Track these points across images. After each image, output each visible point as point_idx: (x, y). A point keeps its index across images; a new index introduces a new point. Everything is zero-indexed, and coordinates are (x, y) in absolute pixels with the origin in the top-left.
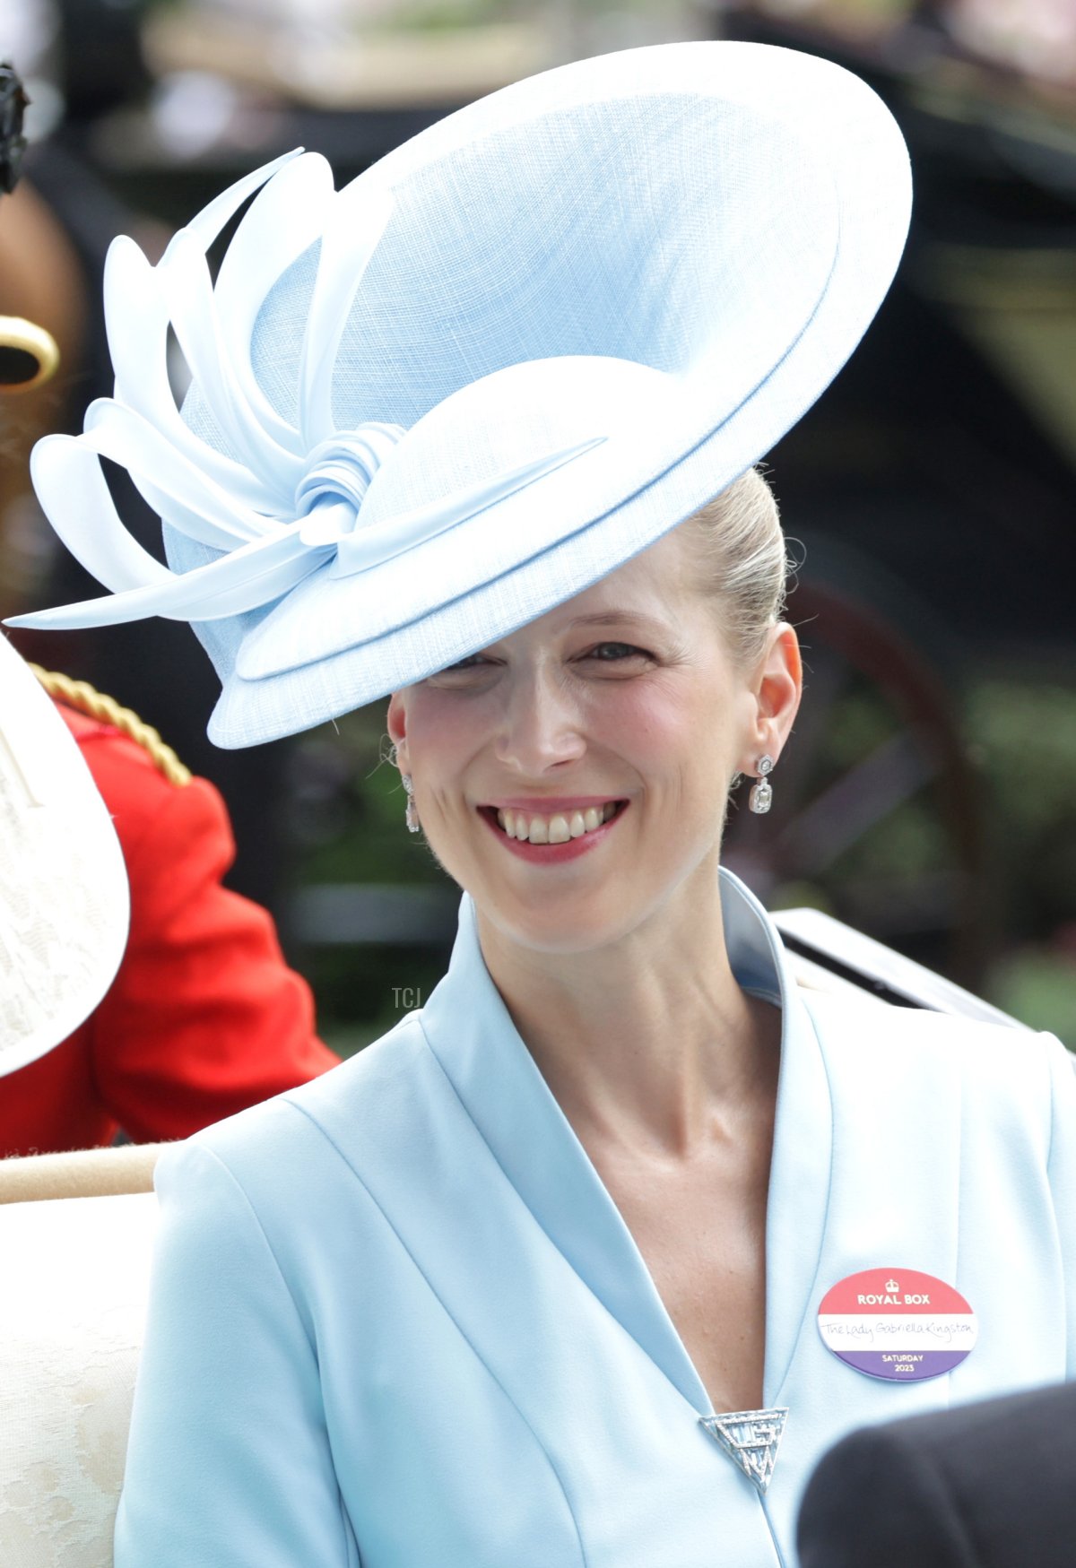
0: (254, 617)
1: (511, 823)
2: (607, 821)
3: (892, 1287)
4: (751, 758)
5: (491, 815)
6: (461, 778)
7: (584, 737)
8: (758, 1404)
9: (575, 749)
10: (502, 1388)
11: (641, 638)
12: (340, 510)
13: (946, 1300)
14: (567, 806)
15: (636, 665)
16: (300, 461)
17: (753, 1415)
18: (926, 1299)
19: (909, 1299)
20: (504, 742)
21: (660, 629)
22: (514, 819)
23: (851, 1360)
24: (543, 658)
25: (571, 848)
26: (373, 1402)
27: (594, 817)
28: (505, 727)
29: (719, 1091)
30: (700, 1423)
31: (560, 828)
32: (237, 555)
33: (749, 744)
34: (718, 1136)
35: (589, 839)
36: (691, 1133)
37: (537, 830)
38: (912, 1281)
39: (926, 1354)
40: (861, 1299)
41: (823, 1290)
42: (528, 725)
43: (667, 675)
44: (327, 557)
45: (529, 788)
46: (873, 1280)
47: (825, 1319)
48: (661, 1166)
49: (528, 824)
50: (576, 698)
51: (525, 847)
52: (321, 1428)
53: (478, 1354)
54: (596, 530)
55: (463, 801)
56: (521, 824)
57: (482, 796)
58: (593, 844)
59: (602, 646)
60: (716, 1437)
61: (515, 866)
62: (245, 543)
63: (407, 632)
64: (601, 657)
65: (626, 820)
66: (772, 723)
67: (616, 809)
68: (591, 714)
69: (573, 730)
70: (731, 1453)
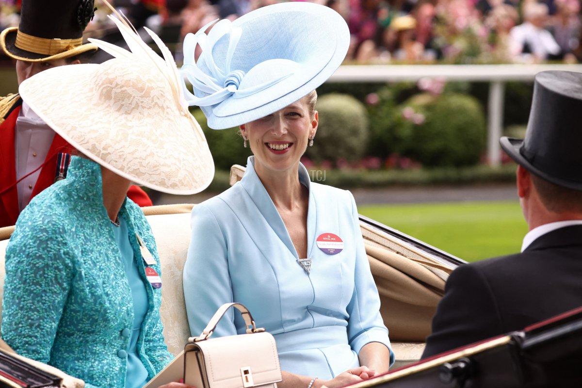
0: (214, 106)
1: (271, 146)
2: (289, 146)
3: (329, 237)
4: (311, 136)
5: (267, 144)
6: (263, 137)
7: (287, 130)
8: (306, 257)
9: (286, 132)
10: (262, 253)
11: (299, 111)
12: (234, 86)
13: (338, 240)
14: (283, 143)
15: (297, 117)
16: (224, 77)
17: (306, 259)
18: (335, 239)
19: (332, 239)
20: (273, 130)
21: (302, 110)
22: (273, 145)
23: (323, 250)
24: (280, 114)
25: (283, 151)
26: (238, 255)
27: (287, 145)
28: (273, 127)
29: (296, 199)
30: (297, 261)
31: (282, 147)
32: (214, 94)
33: (311, 133)
34: (297, 207)
35: (287, 149)
36: (292, 206)
37: (277, 147)
38: (333, 236)
39: (335, 249)
40: (324, 239)
41: (317, 237)
42: (278, 128)
43: (302, 119)
44: (231, 95)
45: (277, 139)
46: (325, 235)
47: (318, 242)
48: (288, 212)
49: (275, 146)
50: (287, 123)
51: (274, 150)
52: (227, 260)
53: (257, 247)
54: (298, 90)
55: (262, 142)
56: (274, 146)
57: (266, 140)
58: (287, 151)
59: (291, 113)
60: (300, 263)
61: (271, 154)
62: (216, 91)
63: (260, 108)
64: (290, 115)
65: (293, 147)
66: (314, 129)
67: (291, 144)
68: (289, 125)
69: (286, 128)
70: (302, 266)
